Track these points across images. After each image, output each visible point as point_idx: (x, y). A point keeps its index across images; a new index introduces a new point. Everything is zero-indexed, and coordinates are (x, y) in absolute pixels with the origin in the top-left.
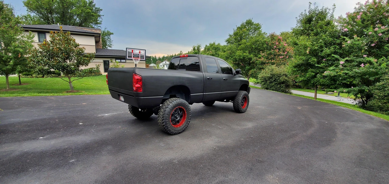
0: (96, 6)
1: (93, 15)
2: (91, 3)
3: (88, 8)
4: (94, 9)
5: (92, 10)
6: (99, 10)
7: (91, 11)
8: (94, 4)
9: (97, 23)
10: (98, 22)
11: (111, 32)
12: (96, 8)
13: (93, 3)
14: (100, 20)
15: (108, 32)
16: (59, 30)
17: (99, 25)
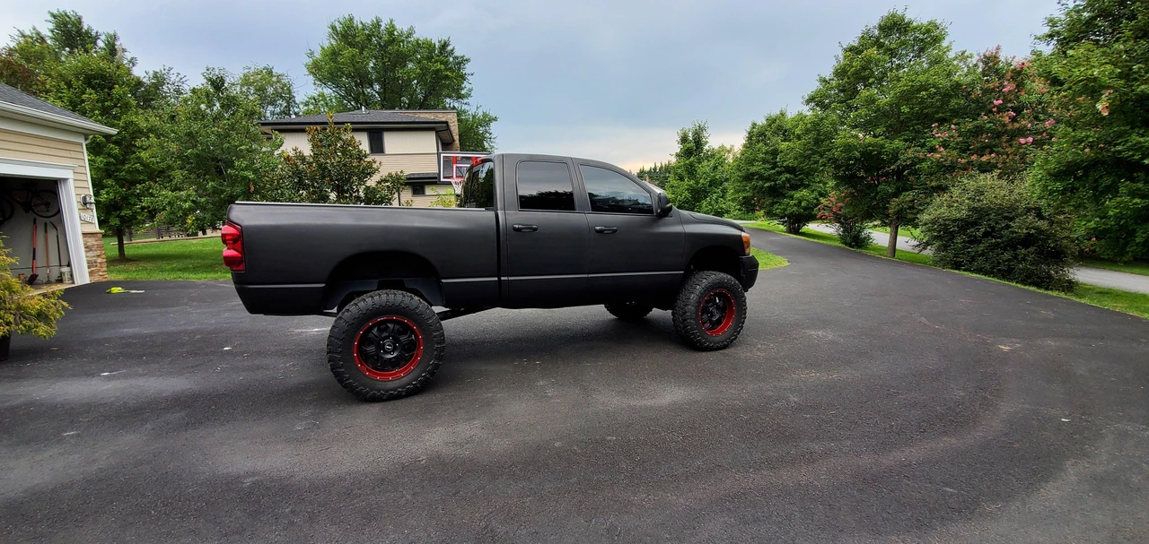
0: (457, 53)
1: (447, 75)
2: (444, 46)
3: (436, 61)
4: (451, 59)
5: (446, 63)
6: (461, 62)
7: (443, 67)
8: (449, 48)
9: (460, 97)
10: (463, 92)
11: (493, 115)
12: (456, 58)
13: (448, 45)
14: (468, 86)
15: (485, 115)
16: (326, 123)
17: (465, 101)
